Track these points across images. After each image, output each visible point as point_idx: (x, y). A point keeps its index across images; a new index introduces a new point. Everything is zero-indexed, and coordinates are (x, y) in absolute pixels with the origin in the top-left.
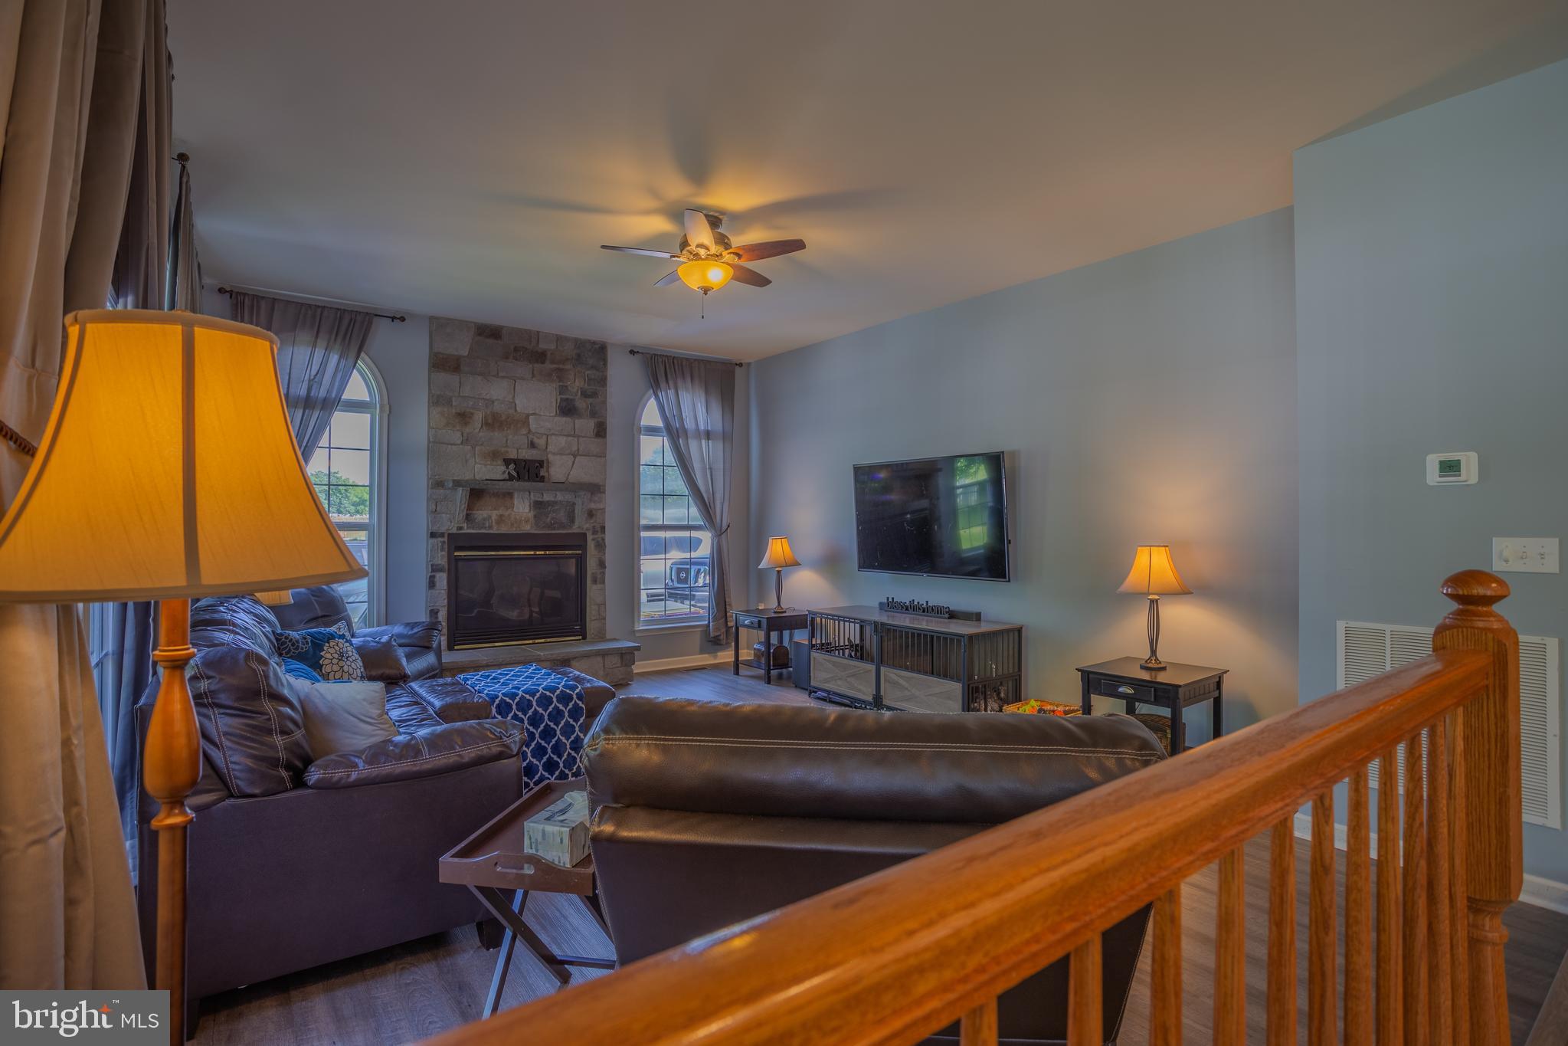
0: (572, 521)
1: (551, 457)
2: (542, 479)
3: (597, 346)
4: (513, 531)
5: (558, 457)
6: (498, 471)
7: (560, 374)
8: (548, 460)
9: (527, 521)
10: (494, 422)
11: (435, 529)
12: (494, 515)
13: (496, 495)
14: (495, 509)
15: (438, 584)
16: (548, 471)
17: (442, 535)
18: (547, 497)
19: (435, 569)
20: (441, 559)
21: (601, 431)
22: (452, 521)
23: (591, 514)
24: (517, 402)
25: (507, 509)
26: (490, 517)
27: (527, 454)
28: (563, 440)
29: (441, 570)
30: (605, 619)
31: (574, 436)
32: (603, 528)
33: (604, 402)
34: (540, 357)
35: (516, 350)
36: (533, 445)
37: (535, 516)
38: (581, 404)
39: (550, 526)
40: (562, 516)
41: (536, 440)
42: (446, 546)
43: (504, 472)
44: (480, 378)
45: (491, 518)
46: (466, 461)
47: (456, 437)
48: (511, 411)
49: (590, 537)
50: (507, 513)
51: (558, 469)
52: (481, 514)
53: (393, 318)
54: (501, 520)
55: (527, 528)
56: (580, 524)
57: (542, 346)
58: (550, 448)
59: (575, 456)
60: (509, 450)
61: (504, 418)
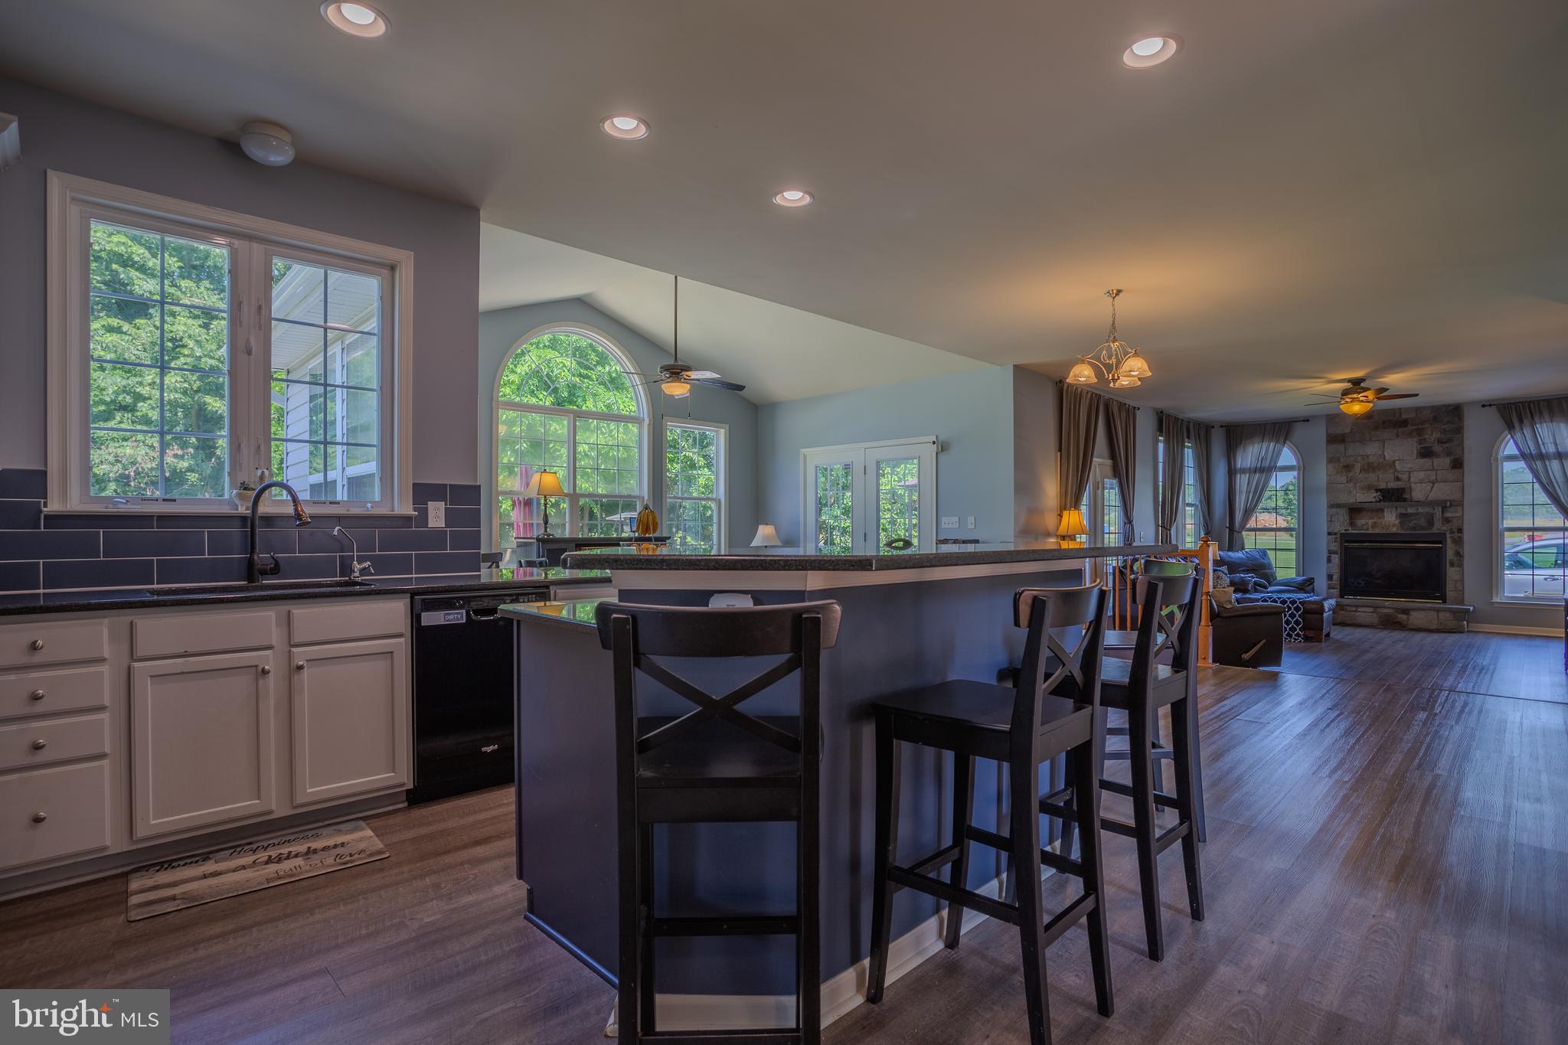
0: (1431, 524)
1: (1412, 485)
2: (1405, 500)
3: (1452, 408)
4: (1384, 531)
5: (1419, 485)
6: (1371, 497)
7: (1420, 432)
8: (1410, 488)
9: (1394, 526)
10: (1369, 468)
11: (1331, 530)
12: (1370, 522)
13: (1372, 510)
14: (1371, 518)
15: (1333, 560)
16: (1411, 494)
17: (1335, 534)
18: (1410, 510)
19: (1330, 552)
20: (1335, 547)
21: (1458, 464)
22: (1341, 525)
23: (1447, 520)
24: (1386, 454)
25: (1380, 518)
26: (1368, 523)
27: (1393, 485)
28: (1422, 474)
29: (1335, 553)
30: (1463, 591)
31: (1433, 470)
32: (1460, 530)
33: (1461, 444)
34: (1404, 423)
35: (1384, 423)
36: (1398, 479)
37: (1400, 522)
38: (1437, 448)
39: (1414, 528)
40: (1423, 522)
41: (1400, 476)
42: (1339, 539)
43: (1375, 497)
44: (1357, 444)
45: (1366, 524)
46: (1351, 492)
47: (1344, 479)
48: (1382, 460)
49: (1448, 536)
50: (1379, 521)
51: (1418, 492)
52: (1360, 522)
53: (1304, 421)
54: (1374, 525)
55: (1394, 530)
56: (1438, 527)
57: (1404, 416)
58: (1412, 480)
59: (1433, 483)
60: (1381, 483)
61: (1376, 465)
